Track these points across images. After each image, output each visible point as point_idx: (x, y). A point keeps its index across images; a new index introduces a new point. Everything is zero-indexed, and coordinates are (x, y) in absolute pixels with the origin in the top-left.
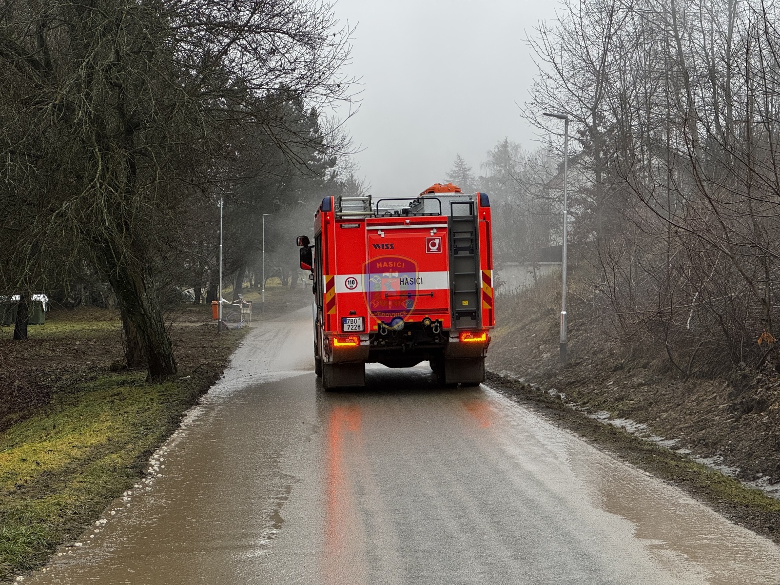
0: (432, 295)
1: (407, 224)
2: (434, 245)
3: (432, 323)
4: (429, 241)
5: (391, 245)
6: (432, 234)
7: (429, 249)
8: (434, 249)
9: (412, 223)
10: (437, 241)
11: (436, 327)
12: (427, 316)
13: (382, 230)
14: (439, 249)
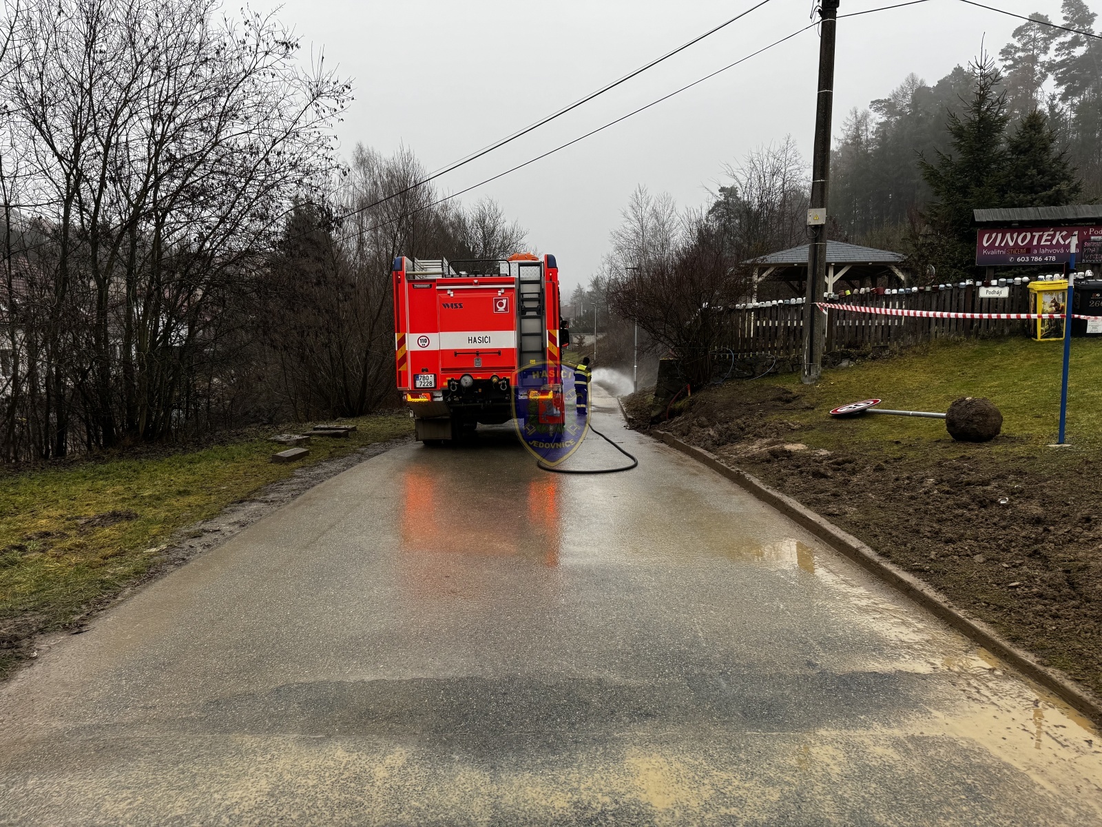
0: (499, 353)
1: (476, 284)
2: (501, 305)
3: (500, 380)
4: (496, 300)
5: (460, 304)
6: (500, 294)
7: (497, 309)
8: (501, 309)
9: (481, 284)
10: (504, 301)
11: (503, 384)
12: (495, 374)
13: (452, 290)
14: (506, 309)
